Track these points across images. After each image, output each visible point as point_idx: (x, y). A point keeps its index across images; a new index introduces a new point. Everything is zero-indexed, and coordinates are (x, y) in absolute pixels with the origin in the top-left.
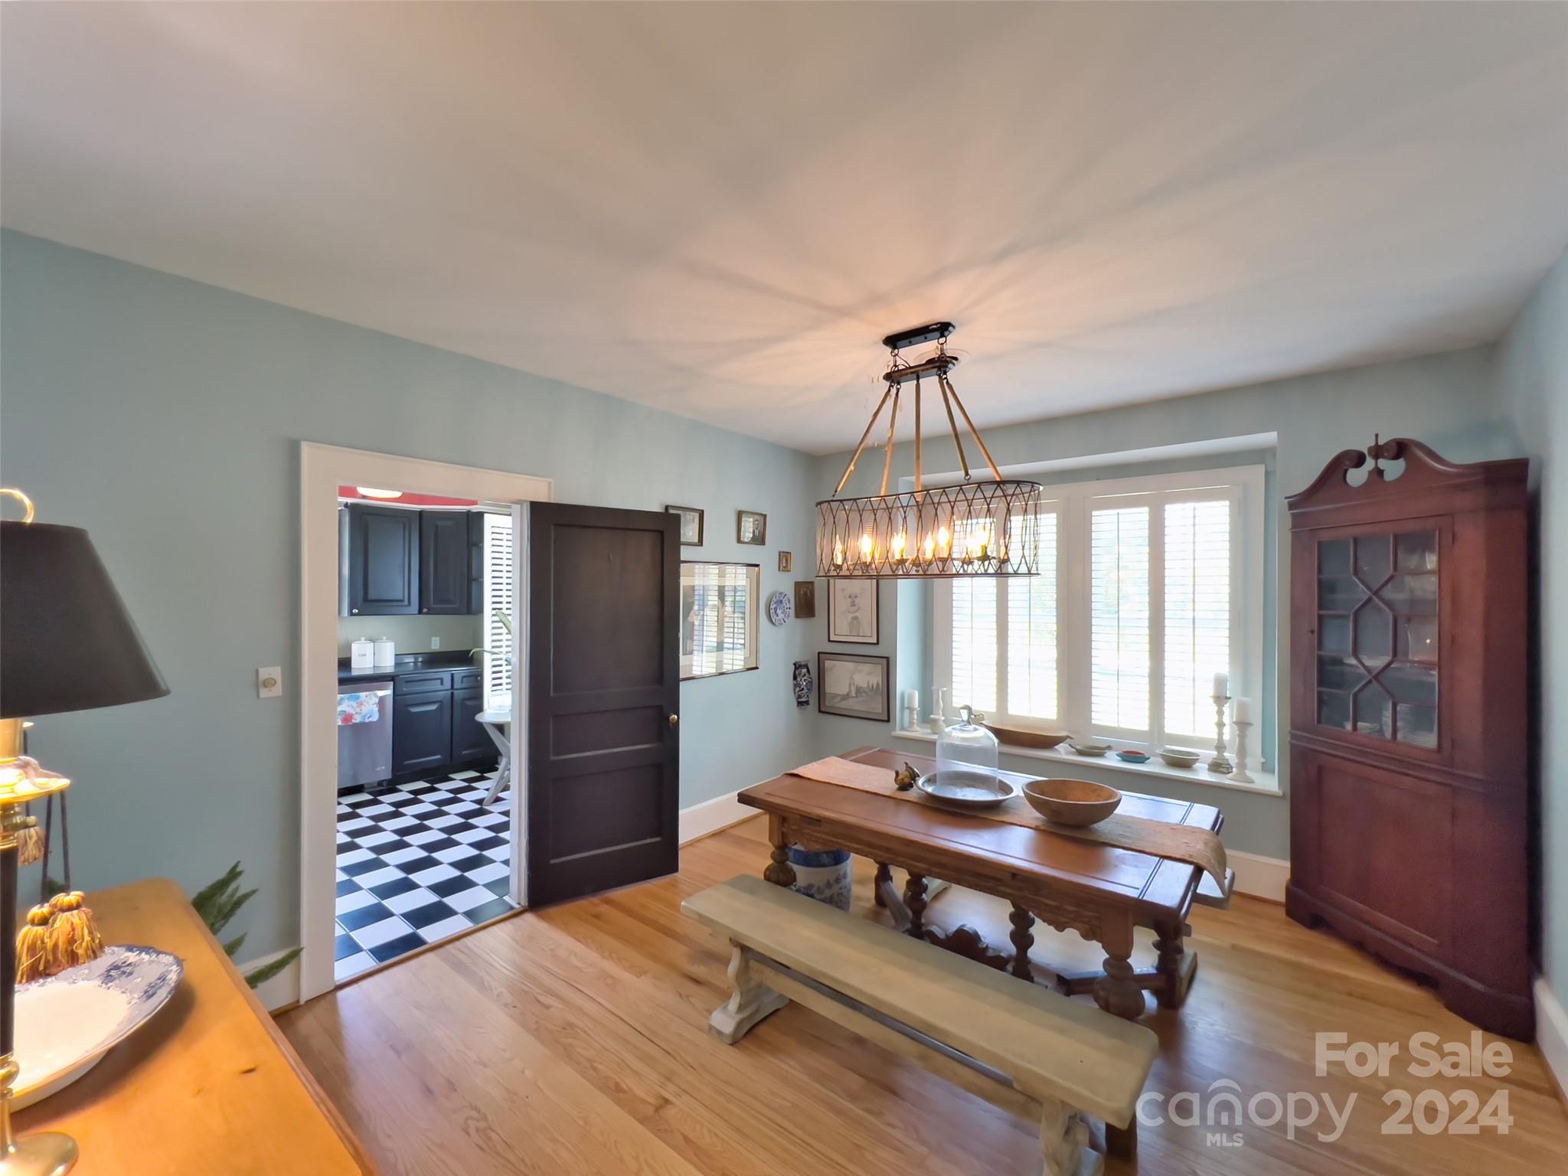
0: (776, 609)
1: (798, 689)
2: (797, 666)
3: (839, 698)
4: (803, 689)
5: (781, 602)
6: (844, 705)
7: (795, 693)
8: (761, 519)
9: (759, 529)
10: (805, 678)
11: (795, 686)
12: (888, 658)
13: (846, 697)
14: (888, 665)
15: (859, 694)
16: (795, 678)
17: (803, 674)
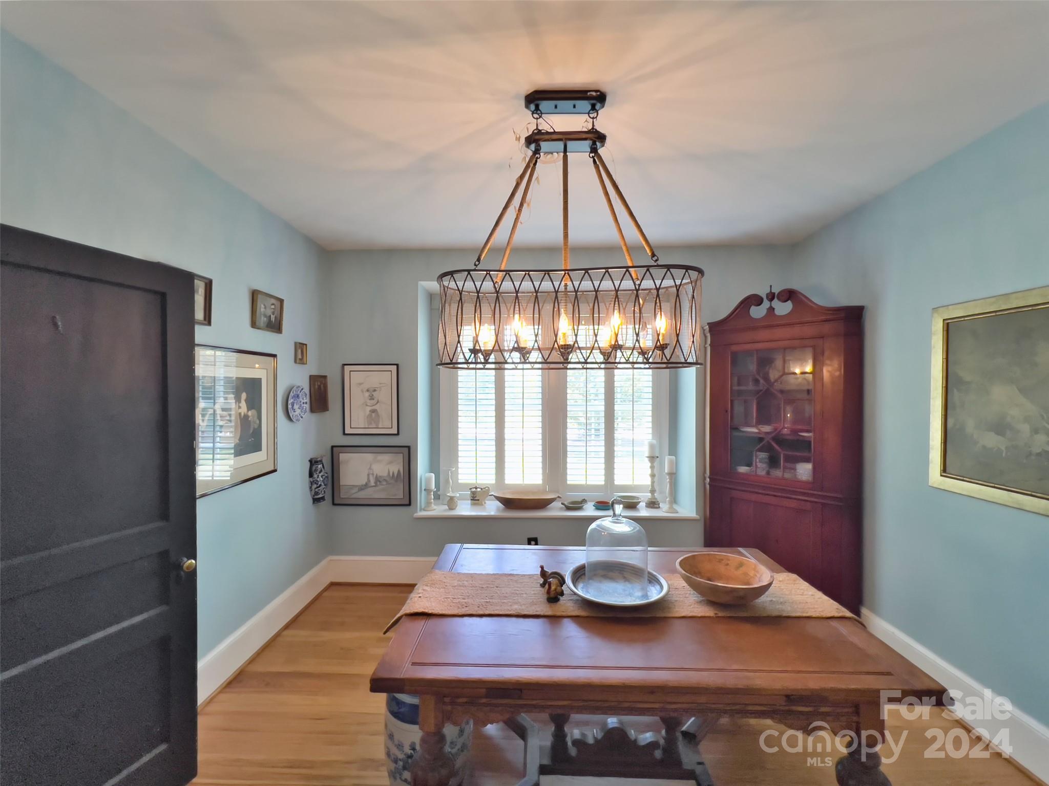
0: (293, 405)
1: (315, 486)
2: (313, 462)
3: (356, 490)
4: (320, 485)
5: (298, 396)
6: (363, 495)
7: (311, 490)
8: (278, 304)
9: (276, 313)
10: (322, 474)
11: (312, 483)
12: (409, 447)
13: (366, 486)
14: (408, 453)
15: (378, 483)
16: (311, 475)
17: (319, 471)
